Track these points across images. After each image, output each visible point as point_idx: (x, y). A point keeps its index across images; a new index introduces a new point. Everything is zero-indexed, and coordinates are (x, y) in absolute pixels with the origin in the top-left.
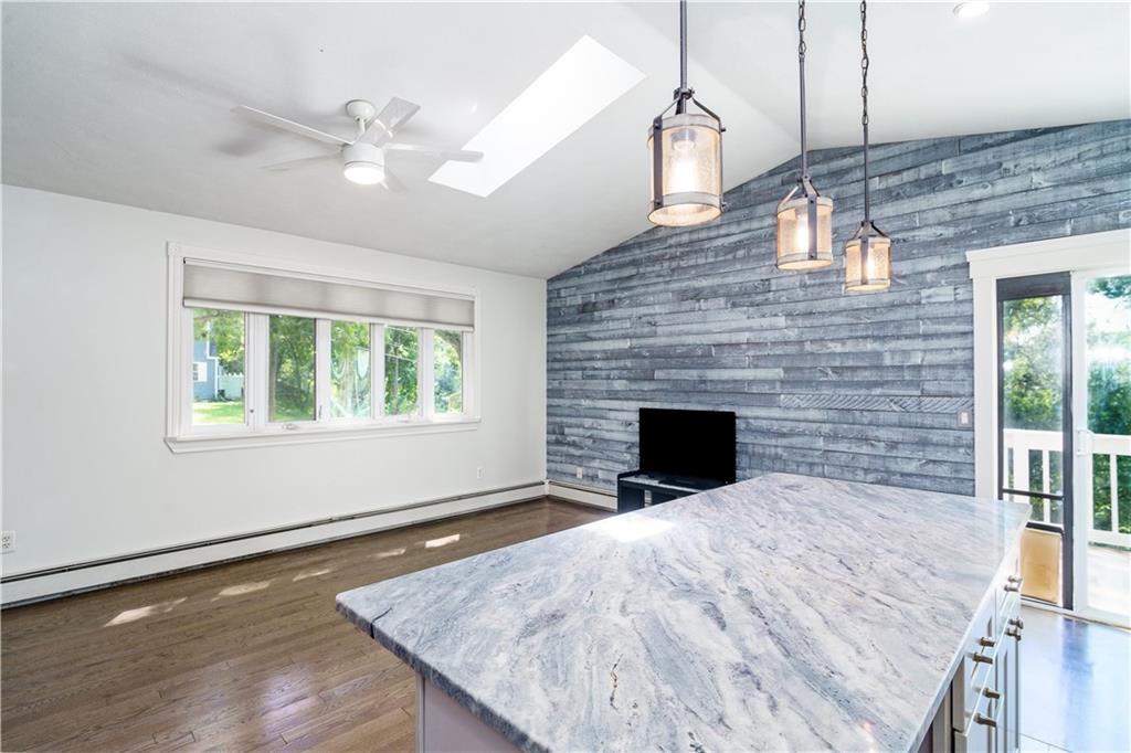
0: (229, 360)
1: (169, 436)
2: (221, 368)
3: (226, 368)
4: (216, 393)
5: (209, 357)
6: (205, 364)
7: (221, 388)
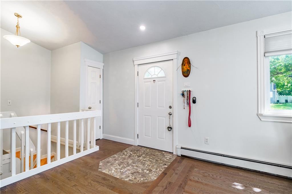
0: (280, 91)
1: (259, 113)
2: (277, 93)
3: (279, 94)
4: (276, 101)
5: (273, 90)
6: (272, 92)
7: (278, 100)
